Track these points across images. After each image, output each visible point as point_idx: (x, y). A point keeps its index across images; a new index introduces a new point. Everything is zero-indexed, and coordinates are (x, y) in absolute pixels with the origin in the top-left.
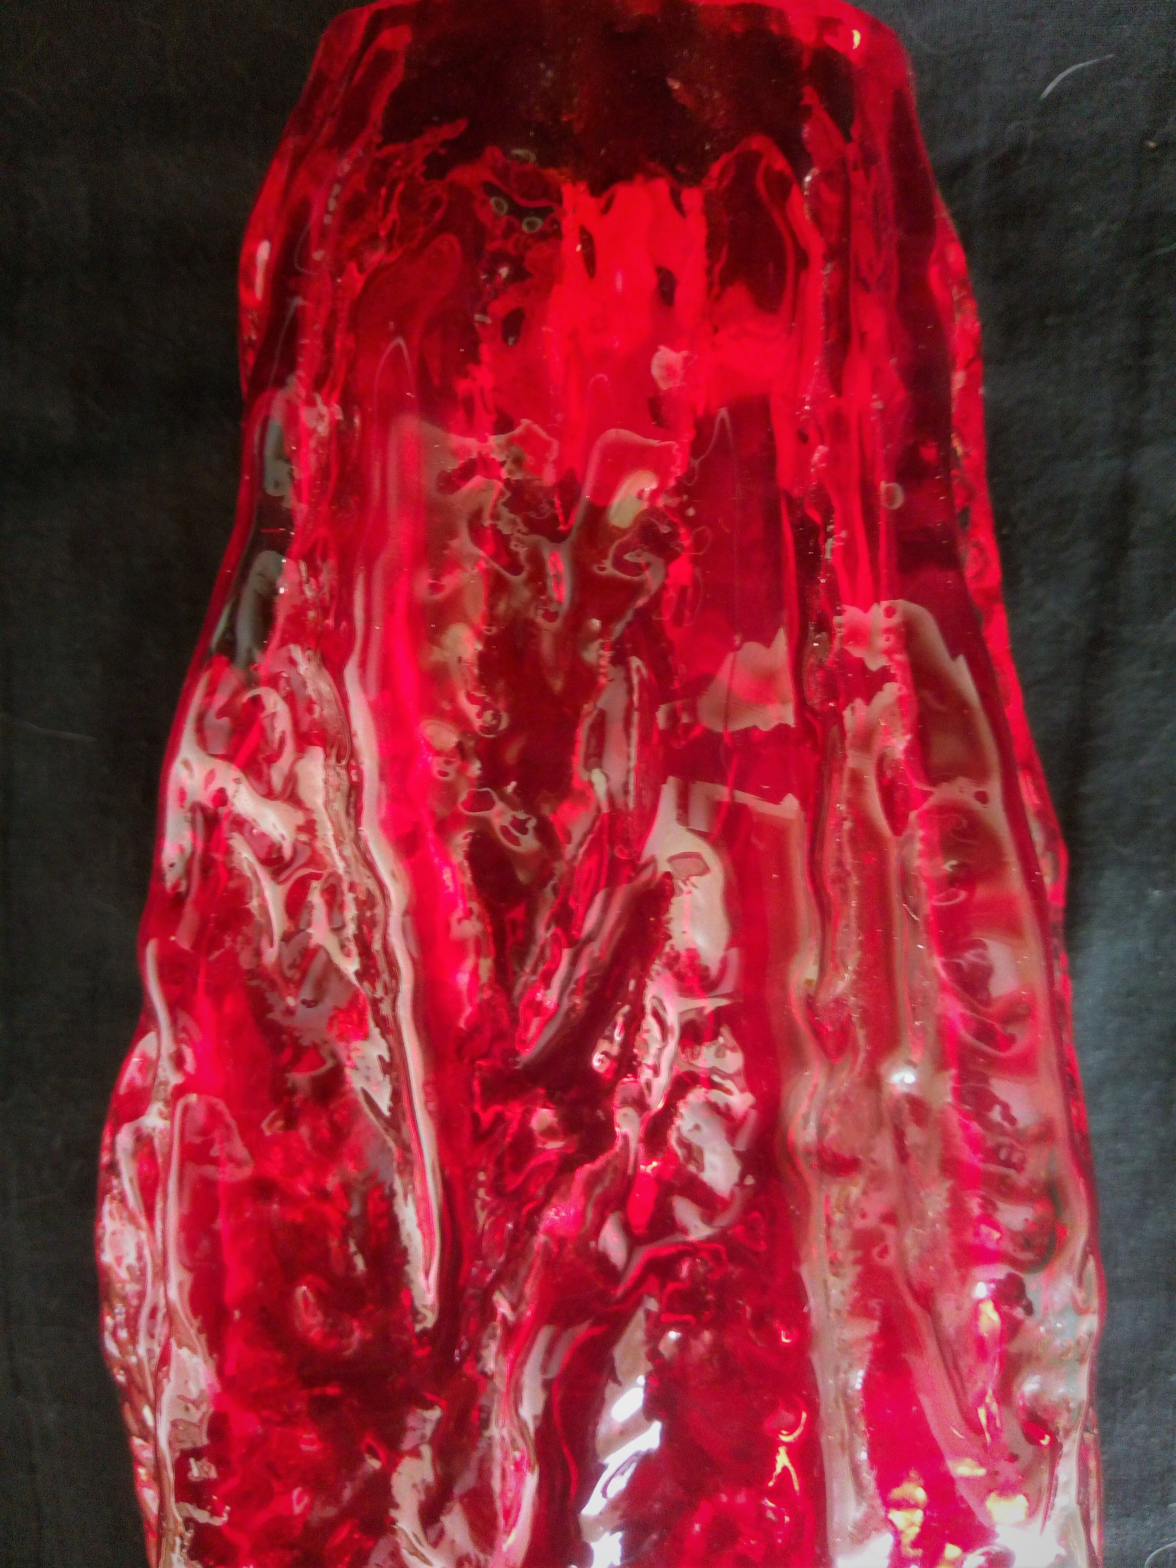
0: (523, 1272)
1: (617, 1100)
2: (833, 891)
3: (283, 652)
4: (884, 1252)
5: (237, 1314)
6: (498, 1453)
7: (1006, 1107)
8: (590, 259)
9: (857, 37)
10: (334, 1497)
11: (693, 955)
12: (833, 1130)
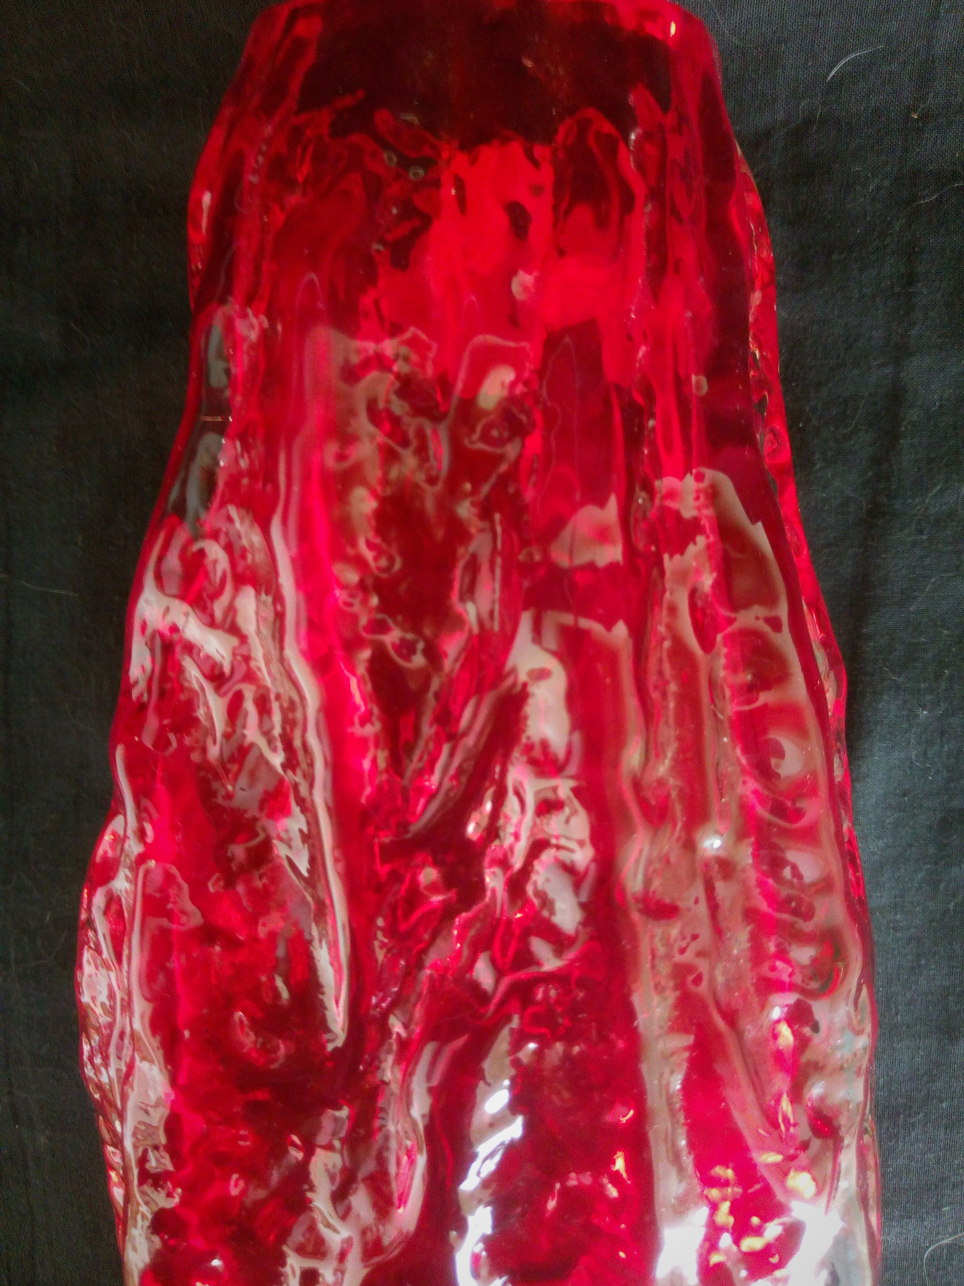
0: (413, 999)
1: (487, 861)
2: (655, 695)
3: (223, 511)
4: (698, 980)
5: (187, 1033)
6: (393, 1144)
7: (794, 868)
8: (461, 200)
9: (673, 29)
10: (263, 1181)
11: (545, 745)
12: (656, 883)
